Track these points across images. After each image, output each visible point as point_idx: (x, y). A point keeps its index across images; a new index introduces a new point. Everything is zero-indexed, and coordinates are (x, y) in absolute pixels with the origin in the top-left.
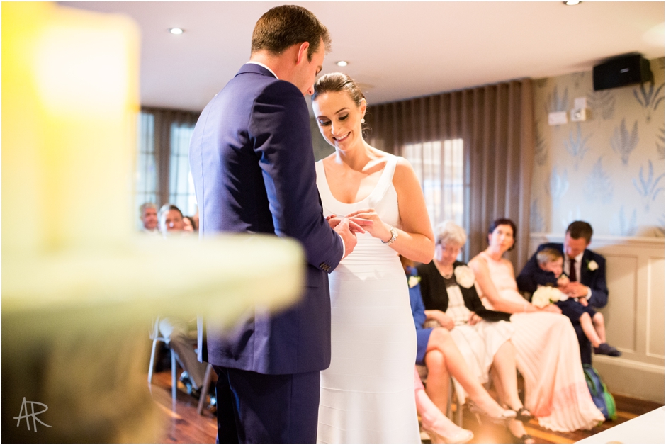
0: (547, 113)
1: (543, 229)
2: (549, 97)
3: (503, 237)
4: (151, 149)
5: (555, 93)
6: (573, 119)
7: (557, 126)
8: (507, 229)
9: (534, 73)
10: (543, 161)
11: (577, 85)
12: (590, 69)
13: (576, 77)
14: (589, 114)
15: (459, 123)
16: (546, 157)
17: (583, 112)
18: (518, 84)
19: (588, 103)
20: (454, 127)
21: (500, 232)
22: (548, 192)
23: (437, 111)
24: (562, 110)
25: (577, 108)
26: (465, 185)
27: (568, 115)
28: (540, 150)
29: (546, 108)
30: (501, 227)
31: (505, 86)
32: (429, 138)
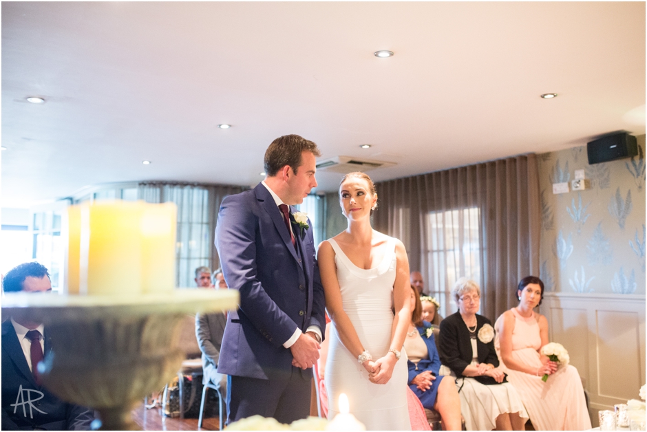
0: (552, 183)
1: (553, 289)
2: (553, 169)
3: (533, 295)
4: (205, 220)
5: (557, 165)
6: (574, 189)
7: (561, 195)
8: (536, 287)
9: (539, 149)
10: (551, 226)
11: (576, 158)
12: (585, 145)
13: (574, 152)
14: (588, 184)
15: (475, 194)
16: (552, 222)
17: (582, 183)
18: (524, 158)
19: (586, 174)
20: (470, 197)
21: (530, 290)
22: (555, 254)
23: (455, 183)
24: (564, 181)
25: (577, 178)
26: (481, 249)
27: (570, 185)
28: (547, 217)
29: (550, 179)
30: (531, 286)
31: (513, 160)
32: (449, 207)
